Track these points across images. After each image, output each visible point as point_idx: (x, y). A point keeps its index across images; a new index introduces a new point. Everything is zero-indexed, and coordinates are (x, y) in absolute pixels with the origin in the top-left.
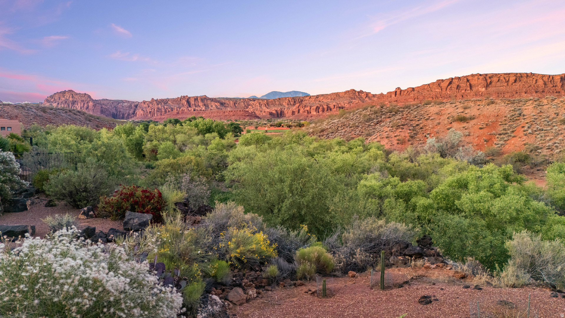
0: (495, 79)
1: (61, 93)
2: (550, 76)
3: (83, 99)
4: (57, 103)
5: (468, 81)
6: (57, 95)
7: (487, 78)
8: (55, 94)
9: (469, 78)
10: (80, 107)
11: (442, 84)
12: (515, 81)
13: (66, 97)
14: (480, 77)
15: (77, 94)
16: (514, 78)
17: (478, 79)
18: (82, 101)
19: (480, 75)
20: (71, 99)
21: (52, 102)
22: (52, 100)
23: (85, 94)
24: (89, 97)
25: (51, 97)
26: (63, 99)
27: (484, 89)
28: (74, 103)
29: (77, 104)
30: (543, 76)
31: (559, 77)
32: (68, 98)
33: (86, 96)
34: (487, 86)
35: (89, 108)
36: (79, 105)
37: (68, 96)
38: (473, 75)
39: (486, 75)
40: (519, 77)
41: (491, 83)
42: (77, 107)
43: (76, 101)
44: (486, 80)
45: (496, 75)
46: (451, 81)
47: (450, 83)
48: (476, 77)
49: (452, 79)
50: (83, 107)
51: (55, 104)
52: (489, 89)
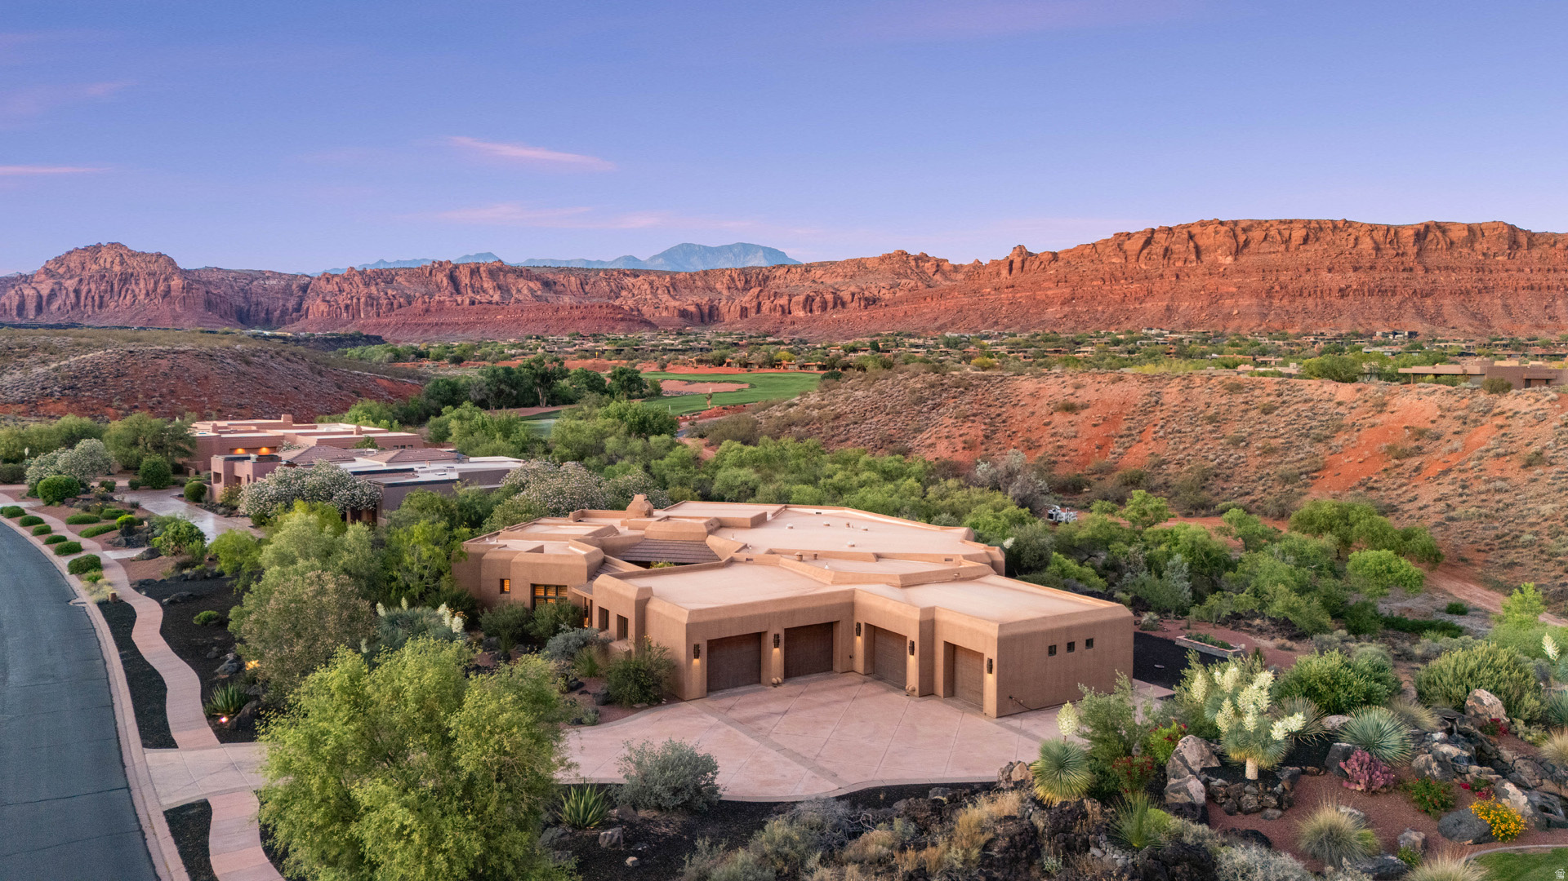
0: (1257, 234)
1: (85, 249)
2: (1388, 229)
3: (154, 267)
4: (77, 279)
5: (1191, 237)
6: (74, 257)
7: (1239, 231)
8: (69, 253)
9: (1196, 230)
10: (144, 292)
11: (1127, 245)
12: (1306, 240)
13: (102, 261)
14: (1220, 228)
15: (134, 255)
16: (1303, 232)
17: (1216, 232)
18: (149, 274)
19: (1221, 223)
20: (117, 268)
21: (62, 277)
22: (61, 271)
23: (160, 255)
24: (171, 262)
25: (59, 261)
26: (95, 267)
27: (1229, 259)
28: (126, 279)
29: (137, 284)
30: (1373, 228)
31: (1411, 232)
32: (108, 266)
33: (161, 260)
34: (1238, 252)
35: (173, 294)
36: (142, 285)
37: (109, 260)
38: (1203, 224)
39: (1236, 223)
40: (1314, 231)
41: (1246, 243)
42: (137, 291)
43: (132, 275)
44: (1235, 236)
45: (1260, 223)
46: (1150, 238)
47: (1148, 242)
48: (1211, 229)
49: (1153, 231)
50: (155, 290)
51: (69, 282)
52: (1243, 259)
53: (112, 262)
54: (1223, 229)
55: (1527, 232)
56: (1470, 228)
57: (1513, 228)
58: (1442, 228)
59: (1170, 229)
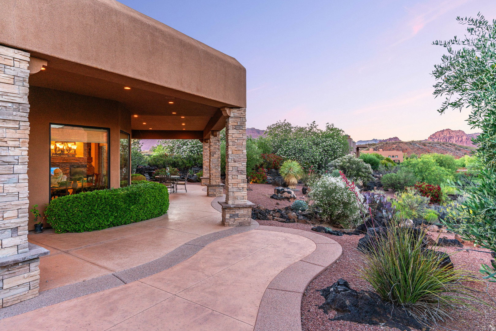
1: (440, 131)
3: (458, 134)
4: (437, 139)
6: (437, 134)
8: (436, 133)
10: (455, 141)
13: (444, 134)
15: (453, 131)
18: (457, 136)
20: (448, 135)
21: (434, 139)
22: (434, 137)
23: (460, 131)
24: (463, 132)
25: (434, 135)
26: (442, 136)
28: (450, 138)
29: (453, 139)
32: (446, 135)
33: (460, 132)
35: (463, 141)
36: (455, 139)
37: (446, 133)
42: (453, 141)
43: (452, 137)
50: (458, 140)
51: (436, 140)
53: (447, 134)
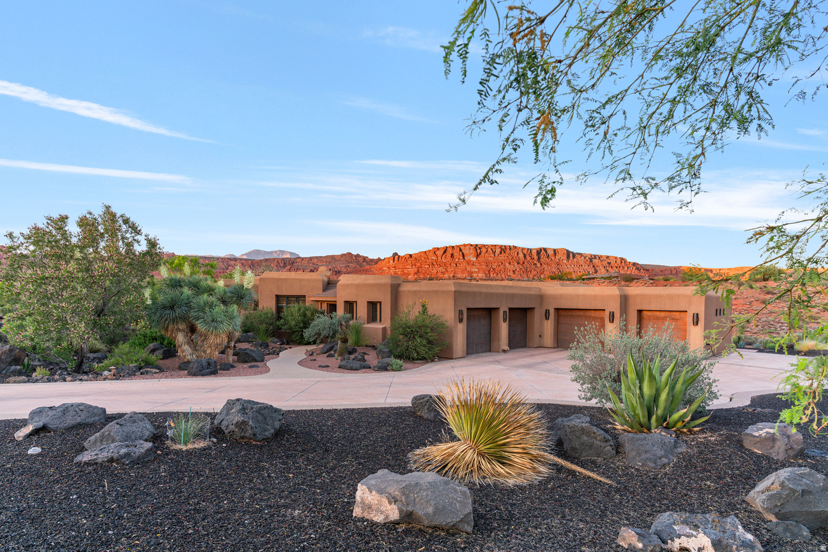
0: (484, 250)
2: (528, 249)
5: (461, 250)
7: (477, 248)
9: (462, 248)
11: (437, 253)
12: (501, 253)
14: (471, 247)
16: (500, 250)
17: (470, 249)
19: (471, 245)
27: (475, 259)
30: (523, 249)
31: (535, 251)
34: (478, 256)
38: (465, 245)
39: (477, 245)
40: (503, 249)
41: (480, 253)
44: (476, 250)
45: (484, 246)
46: (446, 250)
47: (445, 252)
48: (468, 247)
49: (447, 247)
52: (479, 259)
54: (472, 248)
55: (572, 253)
56: (555, 250)
57: (567, 251)
58: (545, 250)
59: (453, 247)
